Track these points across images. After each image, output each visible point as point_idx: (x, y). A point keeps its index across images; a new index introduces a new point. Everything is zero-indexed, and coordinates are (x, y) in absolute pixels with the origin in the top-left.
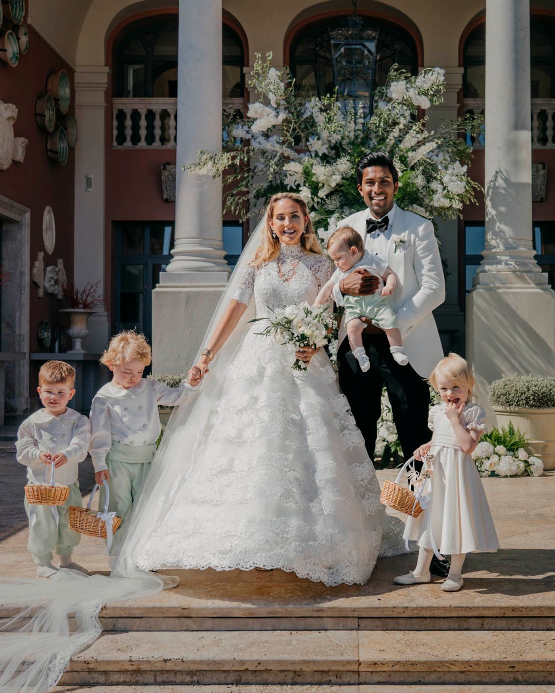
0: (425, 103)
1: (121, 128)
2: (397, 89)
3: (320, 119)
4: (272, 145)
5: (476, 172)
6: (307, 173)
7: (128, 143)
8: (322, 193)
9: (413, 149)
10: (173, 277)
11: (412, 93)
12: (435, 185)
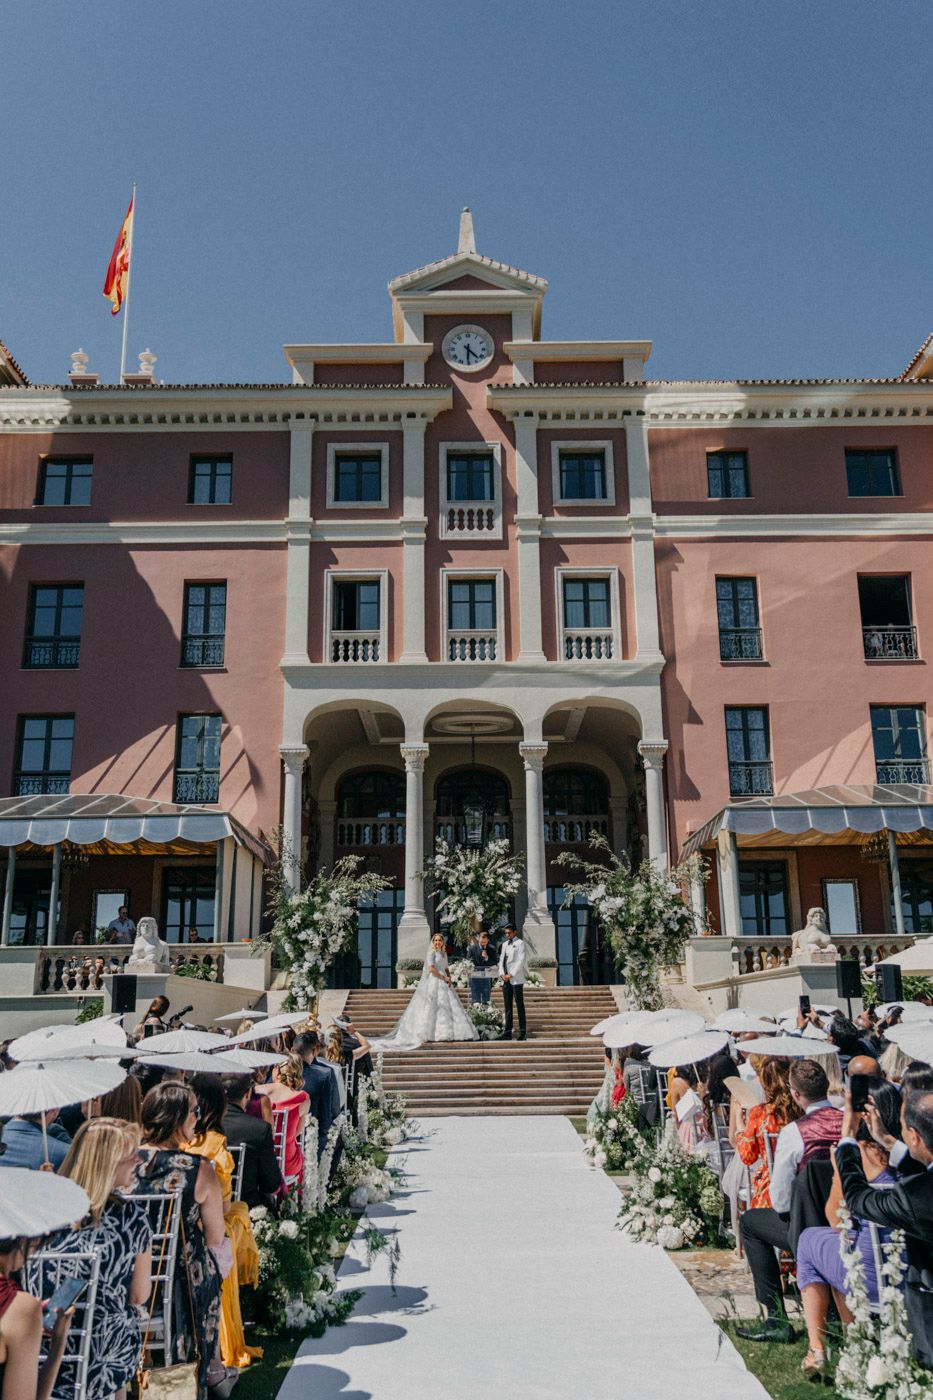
0: (502, 852)
1: (342, 835)
2: (491, 846)
3: (462, 858)
4: (443, 868)
5: (525, 877)
6: (457, 879)
7: (346, 844)
8: (464, 887)
9: (500, 867)
10: (405, 921)
11: (497, 849)
12: (507, 883)
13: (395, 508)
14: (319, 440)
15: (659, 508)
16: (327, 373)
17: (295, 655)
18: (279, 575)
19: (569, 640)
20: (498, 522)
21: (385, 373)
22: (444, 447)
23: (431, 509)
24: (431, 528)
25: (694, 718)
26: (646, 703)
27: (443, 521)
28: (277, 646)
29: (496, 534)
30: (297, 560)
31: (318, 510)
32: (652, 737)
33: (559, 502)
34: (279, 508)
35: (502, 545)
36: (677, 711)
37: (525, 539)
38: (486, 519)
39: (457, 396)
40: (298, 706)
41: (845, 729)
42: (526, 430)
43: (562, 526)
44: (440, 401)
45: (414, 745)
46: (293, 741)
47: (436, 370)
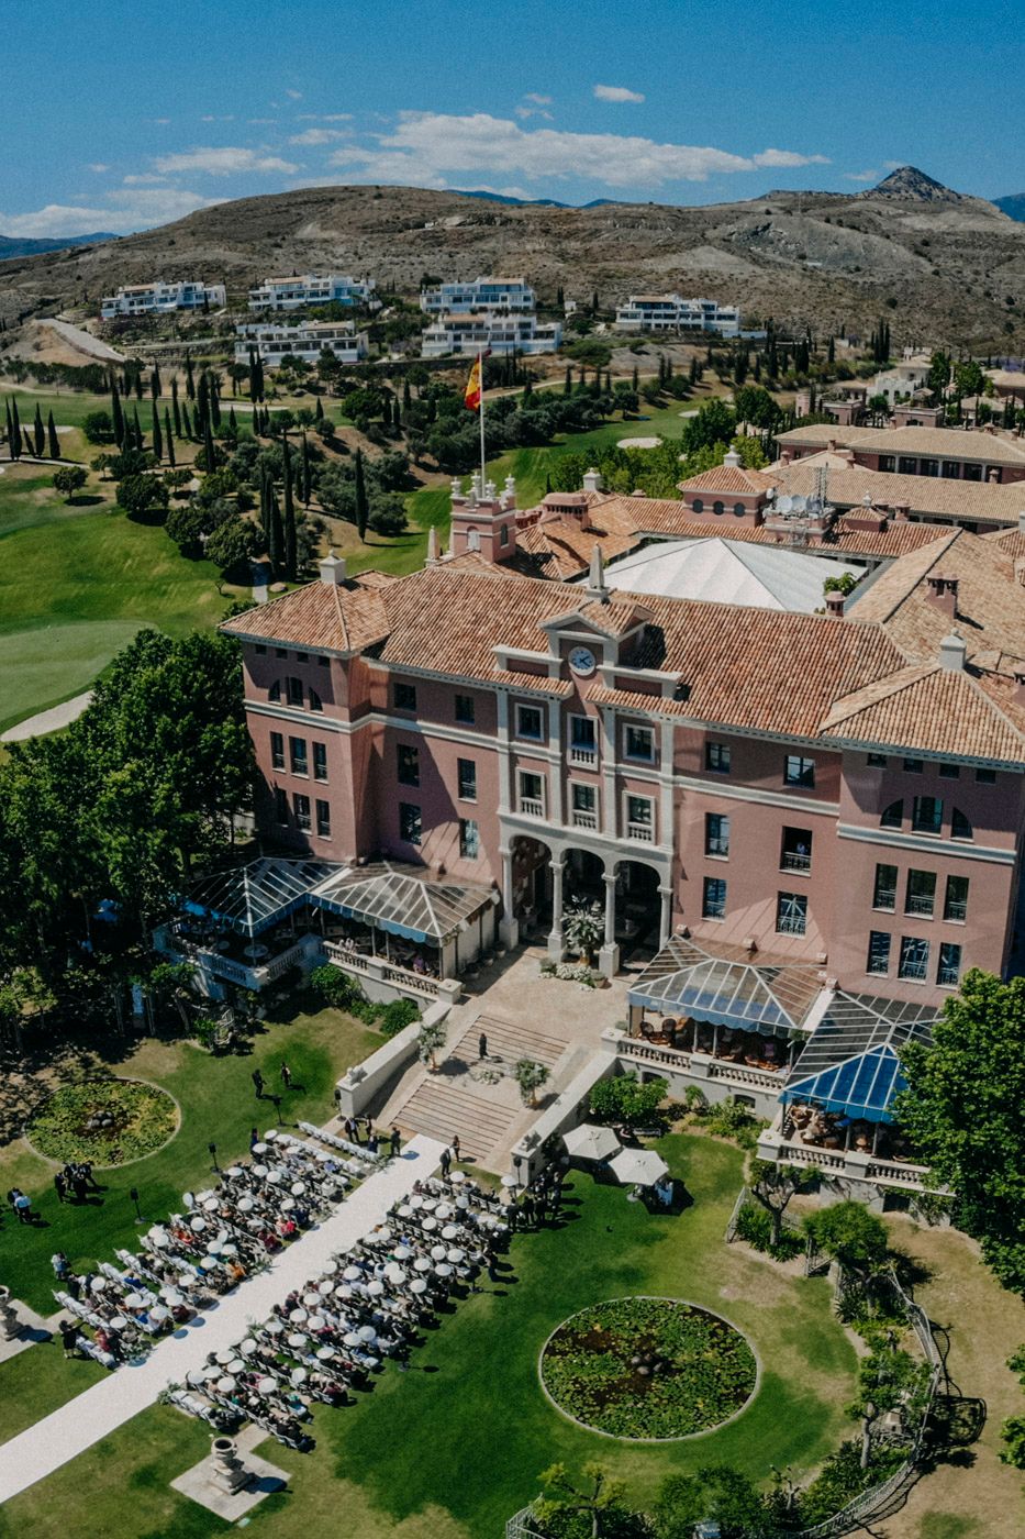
13: (546, 744)
14: (512, 700)
15: (676, 771)
16: (513, 665)
17: (503, 810)
18: (495, 766)
19: (630, 828)
20: (596, 758)
21: (540, 670)
22: (570, 715)
23: (563, 748)
24: (563, 758)
25: (685, 878)
26: (665, 870)
27: (569, 753)
28: (496, 802)
29: (593, 767)
30: (504, 761)
31: (511, 737)
32: (664, 888)
33: (626, 757)
34: (492, 730)
35: (598, 773)
36: (679, 875)
37: (608, 776)
38: (588, 757)
39: (575, 689)
40: (507, 833)
41: (765, 896)
42: (610, 718)
43: (629, 770)
44: (567, 687)
45: (556, 864)
46: (505, 849)
47: (565, 674)
